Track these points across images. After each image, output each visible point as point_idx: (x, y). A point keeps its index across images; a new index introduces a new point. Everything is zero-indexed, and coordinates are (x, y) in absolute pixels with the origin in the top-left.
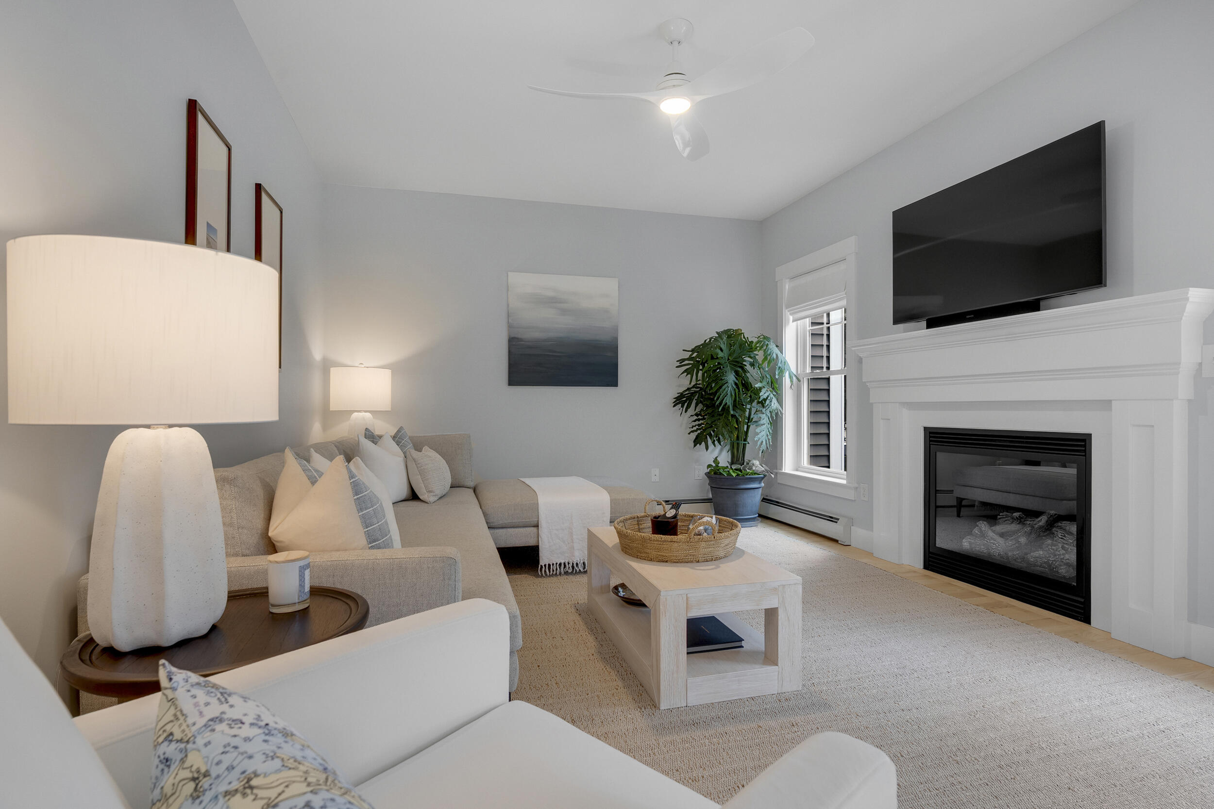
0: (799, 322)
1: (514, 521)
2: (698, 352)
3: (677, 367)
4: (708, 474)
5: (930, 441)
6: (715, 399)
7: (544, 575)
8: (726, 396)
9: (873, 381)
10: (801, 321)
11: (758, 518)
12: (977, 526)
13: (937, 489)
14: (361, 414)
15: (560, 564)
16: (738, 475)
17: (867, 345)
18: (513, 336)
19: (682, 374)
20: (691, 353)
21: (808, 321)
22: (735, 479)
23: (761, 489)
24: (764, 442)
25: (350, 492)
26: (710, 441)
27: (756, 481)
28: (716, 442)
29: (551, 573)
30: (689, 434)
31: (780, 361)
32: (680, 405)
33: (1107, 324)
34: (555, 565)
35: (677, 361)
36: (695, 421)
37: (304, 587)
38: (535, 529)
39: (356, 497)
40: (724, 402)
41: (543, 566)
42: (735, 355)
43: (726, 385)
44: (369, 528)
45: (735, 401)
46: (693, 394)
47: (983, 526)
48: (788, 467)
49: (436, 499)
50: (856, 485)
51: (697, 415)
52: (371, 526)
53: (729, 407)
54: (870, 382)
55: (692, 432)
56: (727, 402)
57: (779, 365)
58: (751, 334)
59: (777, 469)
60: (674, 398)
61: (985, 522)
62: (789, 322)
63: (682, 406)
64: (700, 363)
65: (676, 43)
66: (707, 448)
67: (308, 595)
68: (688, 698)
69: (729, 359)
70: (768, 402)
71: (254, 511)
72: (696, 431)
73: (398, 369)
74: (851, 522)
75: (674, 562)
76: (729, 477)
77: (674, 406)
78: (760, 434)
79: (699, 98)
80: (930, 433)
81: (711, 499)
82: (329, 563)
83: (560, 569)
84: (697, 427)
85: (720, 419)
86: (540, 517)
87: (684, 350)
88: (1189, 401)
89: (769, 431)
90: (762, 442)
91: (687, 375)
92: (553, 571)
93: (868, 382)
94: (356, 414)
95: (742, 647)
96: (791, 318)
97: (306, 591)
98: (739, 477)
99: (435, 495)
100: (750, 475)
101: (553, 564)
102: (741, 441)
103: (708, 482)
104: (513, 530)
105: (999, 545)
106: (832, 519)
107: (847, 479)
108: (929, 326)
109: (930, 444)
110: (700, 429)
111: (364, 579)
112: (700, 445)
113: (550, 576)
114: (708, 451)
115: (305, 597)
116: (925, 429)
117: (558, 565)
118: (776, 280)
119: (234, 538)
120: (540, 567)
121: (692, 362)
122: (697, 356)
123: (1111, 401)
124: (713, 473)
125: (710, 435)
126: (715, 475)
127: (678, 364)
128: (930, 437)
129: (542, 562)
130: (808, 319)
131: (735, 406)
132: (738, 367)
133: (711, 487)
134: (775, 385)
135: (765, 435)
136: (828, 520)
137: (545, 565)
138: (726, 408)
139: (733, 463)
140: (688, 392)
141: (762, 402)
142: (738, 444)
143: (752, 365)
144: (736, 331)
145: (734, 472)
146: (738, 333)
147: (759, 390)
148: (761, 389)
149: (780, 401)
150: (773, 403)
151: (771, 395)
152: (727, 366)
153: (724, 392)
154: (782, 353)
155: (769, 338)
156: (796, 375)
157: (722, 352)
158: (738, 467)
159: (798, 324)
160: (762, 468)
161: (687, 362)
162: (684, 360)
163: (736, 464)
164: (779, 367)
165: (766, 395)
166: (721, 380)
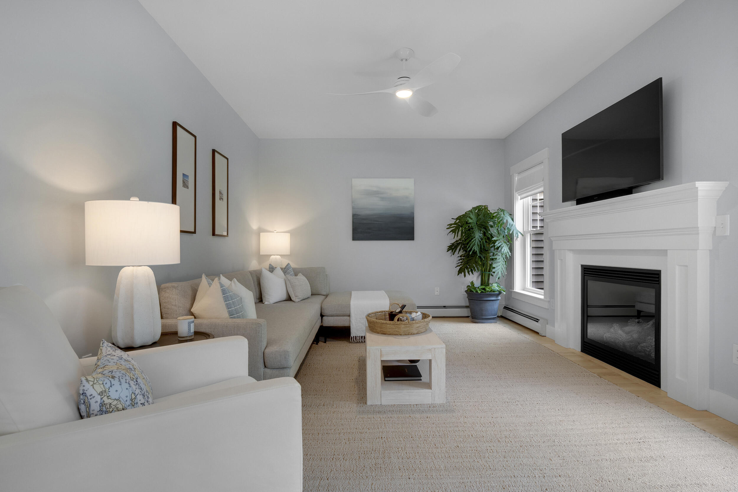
0: (524, 199)
1: (337, 313)
2: (459, 220)
3: (447, 229)
4: (466, 291)
5: (584, 273)
6: (467, 247)
7: (353, 342)
8: (474, 245)
9: (554, 237)
10: (526, 198)
11: (497, 318)
12: (613, 327)
13: (588, 304)
14: (275, 256)
15: (362, 337)
16: (482, 292)
17: (551, 214)
18: (354, 213)
19: (449, 233)
20: (456, 220)
21: (530, 199)
22: (480, 294)
23: (499, 300)
24: (500, 273)
25: (220, 293)
26: (467, 273)
27: (493, 296)
28: (470, 273)
29: (357, 341)
30: (456, 267)
31: (509, 224)
32: (451, 250)
33: (666, 202)
34: (359, 337)
35: (447, 225)
36: (459, 260)
37: (190, 330)
38: (348, 318)
39: (223, 296)
40: (473, 249)
41: (353, 337)
42: (481, 221)
43: (474, 239)
44: (229, 310)
45: (481, 248)
46: (458, 244)
47: (616, 326)
48: (518, 288)
49: (300, 300)
50: (549, 300)
51: (461, 256)
52: (231, 308)
53: (477, 251)
54: (552, 237)
55: (457, 266)
56: (475, 249)
57: (508, 226)
58: (492, 209)
59: (511, 289)
60: (448, 247)
61: (618, 325)
62: (518, 199)
63: (452, 251)
64: (460, 226)
65: (404, 61)
66: (465, 276)
67: (193, 334)
68: (382, 401)
69: (477, 224)
70: (500, 249)
71: (186, 300)
72: (459, 266)
73: (292, 233)
74: (547, 322)
75: (389, 335)
76: (477, 293)
77: (448, 251)
78: (499, 267)
79: (415, 89)
80: (584, 268)
81: (468, 306)
82: (209, 323)
83: (362, 339)
84: (460, 263)
85: (472, 259)
86: (351, 311)
87: (452, 219)
88: (710, 250)
89: (504, 266)
90: (498, 272)
91: (453, 233)
92: (358, 340)
93: (551, 237)
94: (273, 256)
95: (421, 380)
96: (519, 197)
97: (191, 332)
98: (482, 293)
99: (299, 298)
100: (489, 292)
101: (358, 337)
102: (487, 272)
103: (467, 296)
104: (337, 317)
105: (623, 339)
106: (537, 320)
107: (545, 295)
108: (577, 204)
109: (584, 276)
110: (461, 265)
111: (223, 330)
112: (461, 274)
113: (356, 343)
114: (466, 277)
115: (191, 335)
116: (582, 266)
117: (361, 337)
118: (511, 175)
119: (177, 311)
120: (351, 338)
121: (456, 226)
122: (459, 222)
123: (667, 250)
124: (469, 291)
125: (467, 268)
126: (471, 292)
127: (448, 227)
128: (584, 271)
129: (352, 335)
130: (530, 197)
131: (481, 252)
132: (484, 227)
133: (468, 299)
134: (510, 240)
135: (501, 269)
136: (534, 320)
137: (354, 337)
138: (475, 253)
139: (482, 285)
140: (456, 243)
141: (498, 248)
142: (485, 273)
143: (492, 227)
144: (484, 206)
145: (480, 290)
146: (486, 208)
147: (496, 241)
148: (497, 240)
149: (511, 249)
150: (505, 249)
151: (504, 245)
152: (476, 228)
153: (473, 243)
154: (513, 220)
155: (504, 210)
156: (522, 233)
157: (472, 219)
158: (483, 287)
159: (524, 201)
160: (497, 288)
161: (453, 226)
162: (451, 224)
163: (483, 285)
164: (508, 228)
165: (500, 244)
166: (471, 236)
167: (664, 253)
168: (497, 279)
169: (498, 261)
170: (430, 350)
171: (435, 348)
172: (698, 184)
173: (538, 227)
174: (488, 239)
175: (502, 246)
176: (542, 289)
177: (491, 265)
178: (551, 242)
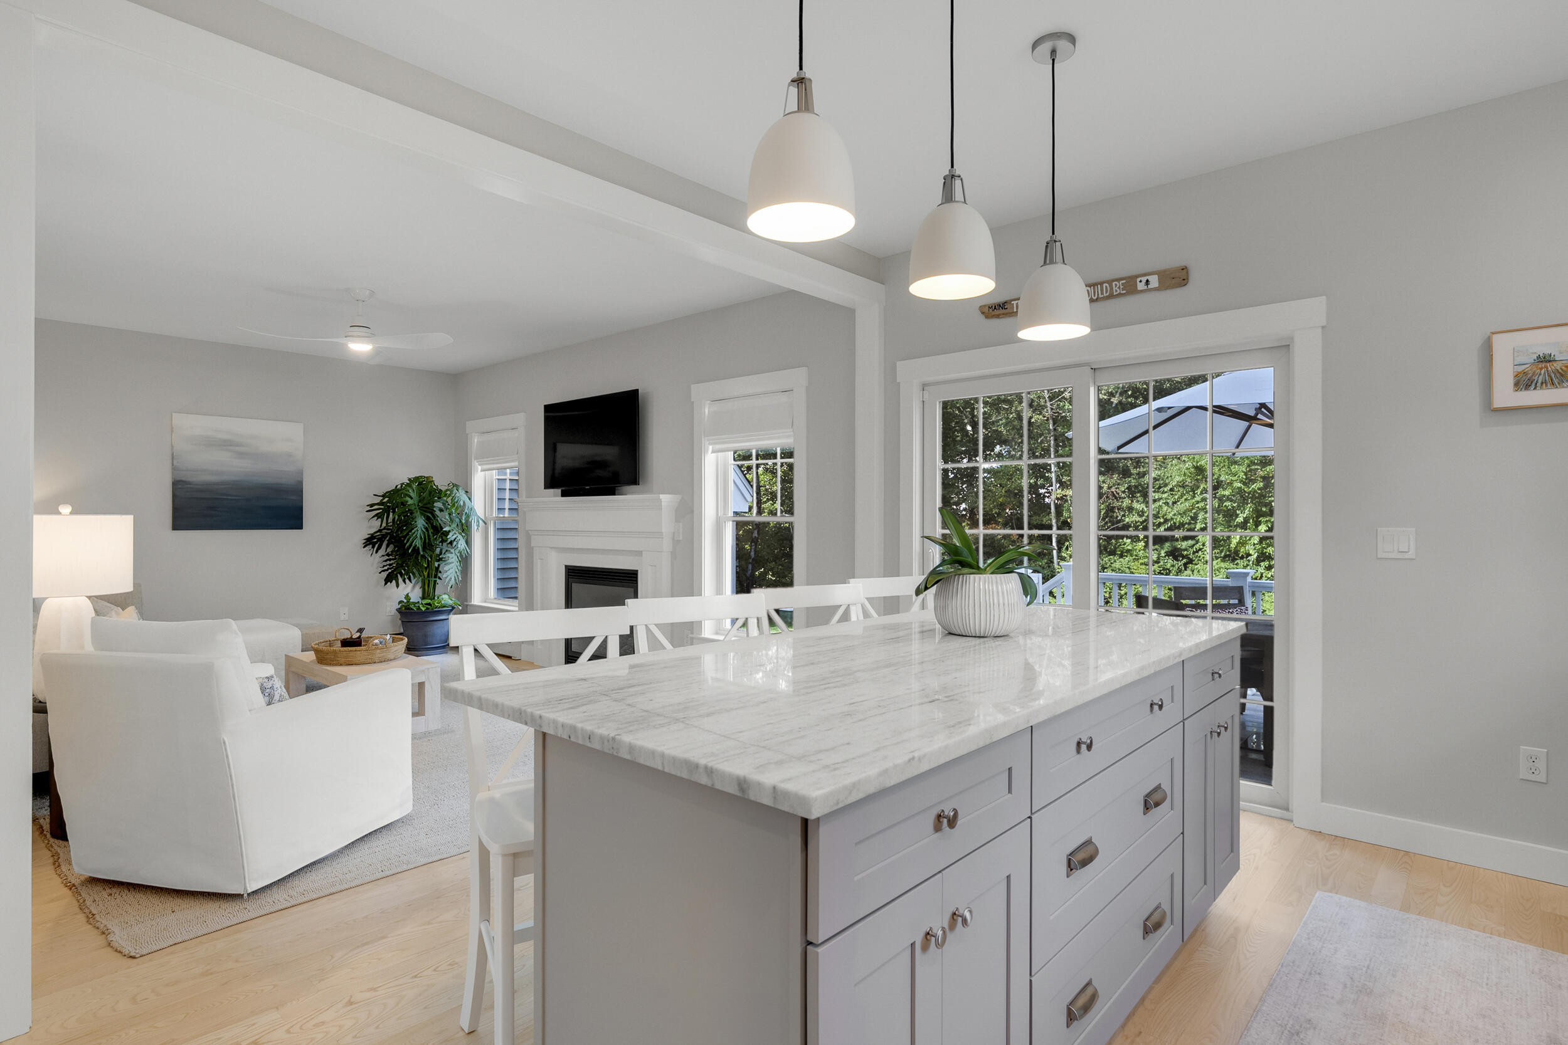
0: (488, 472)
2: (389, 497)
3: (367, 511)
4: (399, 610)
5: (569, 575)
8: (415, 539)
9: (533, 530)
10: (489, 469)
16: (427, 609)
19: (372, 517)
20: (382, 498)
21: (495, 472)
22: (424, 612)
24: (453, 578)
26: (400, 580)
27: (445, 613)
28: (407, 581)
30: (380, 573)
31: (467, 507)
32: (371, 546)
35: (367, 506)
36: (386, 561)
40: (413, 544)
42: (425, 502)
43: (416, 529)
45: (425, 542)
46: (383, 537)
48: (476, 600)
51: (388, 555)
53: (419, 548)
54: (529, 528)
55: (383, 571)
56: (417, 544)
57: (466, 511)
58: (441, 483)
59: (467, 602)
60: (365, 539)
62: (477, 472)
63: (373, 547)
64: (391, 508)
66: (398, 586)
69: (418, 505)
70: (455, 543)
72: (387, 570)
76: (418, 611)
77: (364, 547)
78: (450, 570)
80: (569, 569)
81: (402, 634)
84: (388, 566)
85: (410, 559)
87: (374, 495)
88: (670, 552)
89: (457, 569)
90: (451, 578)
91: (377, 519)
96: (480, 468)
98: (428, 611)
100: (439, 608)
102: (432, 578)
103: (400, 617)
107: (519, 606)
108: (562, 495)
109: (568, 578)
110: (391, 569)
112: (391, 582)
114: (399, 588)
116: (565, 566)
118: (466, 434)
121: (383, 507)
122: (388, 502)
123: (642, 551)
124: (404, 609)
125: (402, 575)
126: (407, 612)
127: (369, 508)
128: (569, 573)
130: (496, 470)
131: (425, 547)
132: (427, 510)
133: (402, 621)
134: (465, 529)
135: (453, 573)
138: (415, 550)
139: (423, 598)
140: (378, 534)
141: (451, 543)
142: (429, 581)
143: (441, 510)
144: (427, 477)
145: (424, 606)
146: (429, 480)
147: (448, 533)
148: (449, 531)
149: (468, 542)
150: (462, 544)
151: (460, 537)
152: (417, 512)
153: (414, 536)
154: (470, 499)
155: (458, 486)
156: (484, 519)
157: (412, 498)
158: (428, 601)
159: (485, 474)
160: (450, 602)
161: (376, 507)
162: (372, 505)
163: (426, 599)
164: (466, 513)
165: (454, 537)
166: (411, 524)
167: (639, 553)
168: (449, 588)
169: (450, 561)
170: (423, 671)
171: (428, 669)
172: (661, 496)
173: (507, 511)
174: (437, 532)
175: (458, 539)
176: (516, 598)
177: (437, 568)
178: (529, 538)
